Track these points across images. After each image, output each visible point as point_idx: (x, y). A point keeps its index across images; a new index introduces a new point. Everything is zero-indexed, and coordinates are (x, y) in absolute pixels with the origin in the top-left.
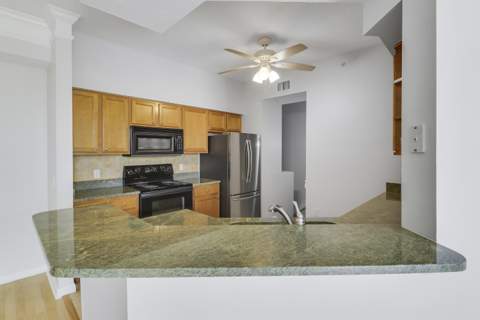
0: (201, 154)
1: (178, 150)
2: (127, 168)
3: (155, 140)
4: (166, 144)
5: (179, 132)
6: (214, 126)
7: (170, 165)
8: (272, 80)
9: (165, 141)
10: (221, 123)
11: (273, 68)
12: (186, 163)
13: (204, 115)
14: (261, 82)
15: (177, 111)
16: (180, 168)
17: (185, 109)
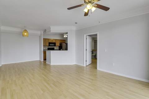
0: (59, 46)
3: (52, 44)
6: (61, 42)
13: (59, 40)
15: (55, 40)
16: (55, 48)
17: (56, 40)
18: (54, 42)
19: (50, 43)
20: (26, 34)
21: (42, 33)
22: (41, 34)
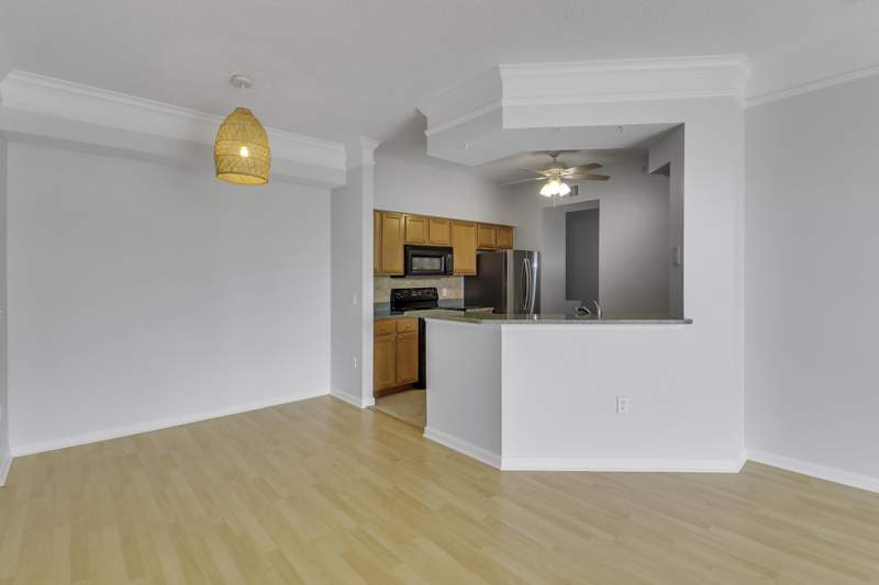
0: (465, 277)
1: (447, 271)
2: (394, 291)
3: (426, 260)
4: (435, 264)
5: (450, 250)
6: (484, 242)
7: (435, 289)
8: (562, 194)
9: (436, 260)
10: (490, 239)
11: (563, 180)
12: (449, 287)
13: (473, 229)
14: (549, 195)
15: (446, 227)
16: (444, 294)
17: (453, 222)
18: (439, 238)
19: (411, 251)
20: (244, 152)
21: (368, 158)
22: (354, 173)
